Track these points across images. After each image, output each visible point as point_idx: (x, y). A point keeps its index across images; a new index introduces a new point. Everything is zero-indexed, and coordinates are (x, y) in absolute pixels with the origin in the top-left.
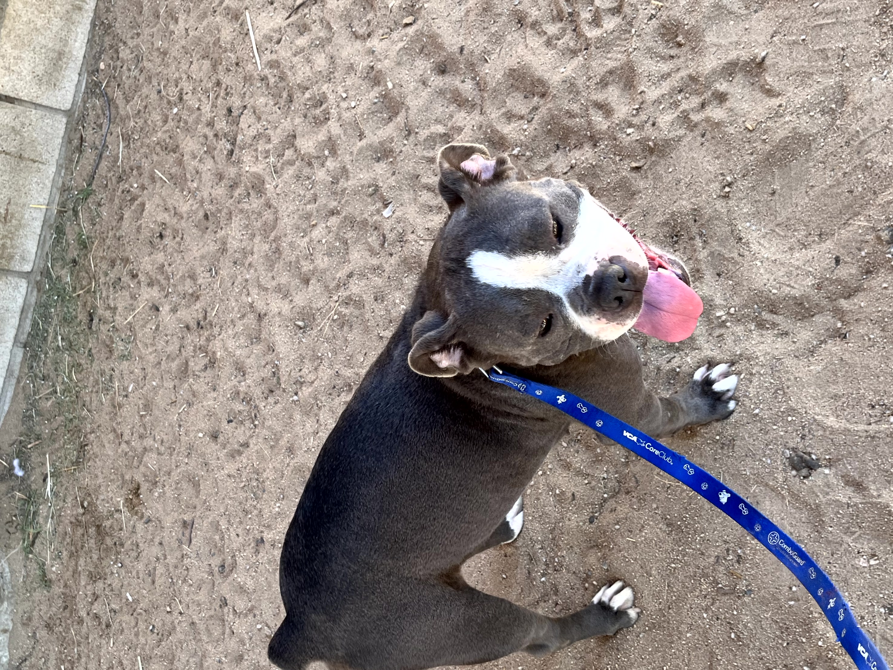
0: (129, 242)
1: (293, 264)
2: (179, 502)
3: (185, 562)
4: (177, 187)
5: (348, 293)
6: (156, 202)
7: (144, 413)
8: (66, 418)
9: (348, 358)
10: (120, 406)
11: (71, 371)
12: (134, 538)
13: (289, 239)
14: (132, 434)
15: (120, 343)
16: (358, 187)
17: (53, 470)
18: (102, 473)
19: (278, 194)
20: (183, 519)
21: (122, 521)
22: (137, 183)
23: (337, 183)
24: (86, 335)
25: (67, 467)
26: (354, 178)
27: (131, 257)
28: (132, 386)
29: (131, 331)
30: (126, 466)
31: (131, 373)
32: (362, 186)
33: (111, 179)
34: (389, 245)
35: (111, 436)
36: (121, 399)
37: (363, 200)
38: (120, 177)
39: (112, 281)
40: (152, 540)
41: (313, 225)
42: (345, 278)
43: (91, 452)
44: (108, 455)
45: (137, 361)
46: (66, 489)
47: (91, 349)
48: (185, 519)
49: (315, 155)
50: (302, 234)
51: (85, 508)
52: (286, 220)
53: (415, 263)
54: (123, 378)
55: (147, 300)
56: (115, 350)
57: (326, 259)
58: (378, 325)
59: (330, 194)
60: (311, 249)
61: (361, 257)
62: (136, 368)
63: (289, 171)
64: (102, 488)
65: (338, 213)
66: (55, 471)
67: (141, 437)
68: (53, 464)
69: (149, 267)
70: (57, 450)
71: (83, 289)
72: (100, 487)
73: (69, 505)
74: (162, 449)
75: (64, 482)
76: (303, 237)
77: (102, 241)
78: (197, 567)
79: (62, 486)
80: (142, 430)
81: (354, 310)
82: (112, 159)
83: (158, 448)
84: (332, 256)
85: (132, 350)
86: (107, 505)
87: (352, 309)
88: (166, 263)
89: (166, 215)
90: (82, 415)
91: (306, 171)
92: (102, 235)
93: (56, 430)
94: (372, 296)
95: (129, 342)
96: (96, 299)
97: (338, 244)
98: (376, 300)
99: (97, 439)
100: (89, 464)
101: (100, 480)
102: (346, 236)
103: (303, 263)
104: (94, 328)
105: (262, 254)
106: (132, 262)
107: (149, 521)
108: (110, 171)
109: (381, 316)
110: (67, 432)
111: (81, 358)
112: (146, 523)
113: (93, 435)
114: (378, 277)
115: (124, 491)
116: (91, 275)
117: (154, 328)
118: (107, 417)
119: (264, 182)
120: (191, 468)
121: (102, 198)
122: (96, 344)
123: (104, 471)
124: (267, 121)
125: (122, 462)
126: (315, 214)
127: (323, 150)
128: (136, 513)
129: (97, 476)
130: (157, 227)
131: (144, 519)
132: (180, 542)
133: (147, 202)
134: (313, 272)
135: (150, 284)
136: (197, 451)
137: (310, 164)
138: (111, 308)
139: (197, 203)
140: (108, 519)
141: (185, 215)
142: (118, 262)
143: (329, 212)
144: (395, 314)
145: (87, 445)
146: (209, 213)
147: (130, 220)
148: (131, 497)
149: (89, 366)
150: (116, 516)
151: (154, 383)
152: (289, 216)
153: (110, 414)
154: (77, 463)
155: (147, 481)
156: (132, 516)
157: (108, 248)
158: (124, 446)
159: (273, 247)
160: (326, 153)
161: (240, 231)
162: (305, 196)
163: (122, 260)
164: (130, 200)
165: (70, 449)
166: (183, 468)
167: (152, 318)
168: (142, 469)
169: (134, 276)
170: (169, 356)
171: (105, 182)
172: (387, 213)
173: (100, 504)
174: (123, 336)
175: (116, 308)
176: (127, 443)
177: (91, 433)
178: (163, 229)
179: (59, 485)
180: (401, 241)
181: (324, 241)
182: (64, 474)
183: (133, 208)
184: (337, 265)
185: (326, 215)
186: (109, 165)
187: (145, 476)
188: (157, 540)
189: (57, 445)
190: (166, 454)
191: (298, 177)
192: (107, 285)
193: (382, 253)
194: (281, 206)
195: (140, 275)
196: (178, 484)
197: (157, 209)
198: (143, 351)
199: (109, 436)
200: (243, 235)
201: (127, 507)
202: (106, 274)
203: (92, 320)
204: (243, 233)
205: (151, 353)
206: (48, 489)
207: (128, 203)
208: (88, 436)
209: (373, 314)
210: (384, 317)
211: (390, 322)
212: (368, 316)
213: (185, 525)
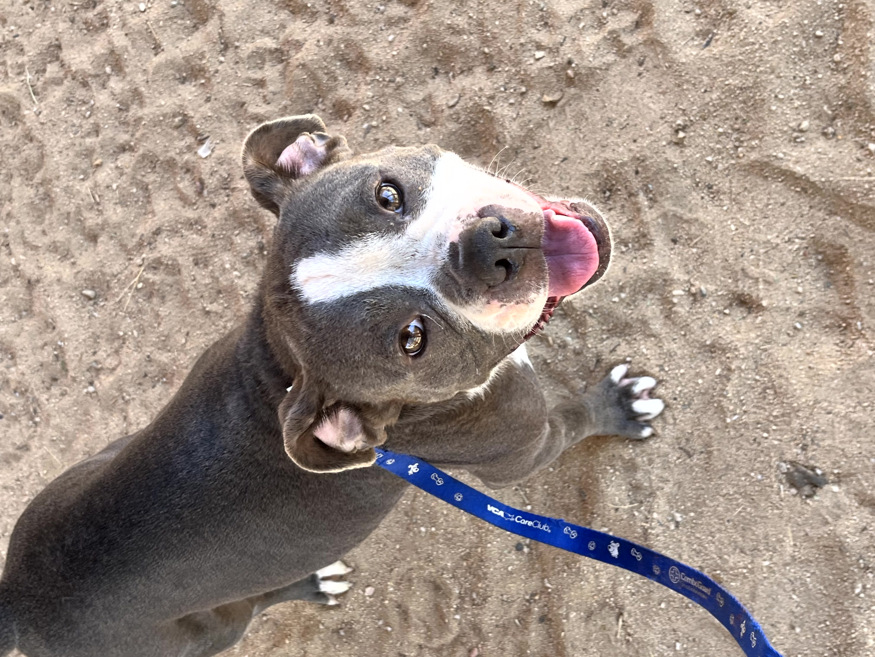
1: (72, 215)
5: (155, 255)
9: (163, 338)
13: (64, 182)
16: (158, 116)
19: (42, 124)
23: (127, 110)
26: (151, 104)
32: (164, 116)
34: (209, 193)
37: (167, 133)
41: (98, 166)
42: (150, 235)
49: (92, 72)
50: (82, 177)
52: (57, 158)
53: (249, 217)
57: (119, 209)
58: (202, 297)
59: (117, 124)
60: (97, 197)
61: (171, 208)
63: (56, 93)
65: (132, 149)
76: (83, 180)
81: (167, 277)
84: (127, 206)
87: (163, 275)
91: (81, 93)
94: (191, 259)
97: (134, 190)
98: (196, 264)
102: (145, 180)
103: (86, 214)
105: (25, 201)
109: (206, 285)
114: (197, 234)
119: (19, 106)
124: (16, 24)
126: (99, 150)
127: (103, 66)
134: (103, 227)
137: (85, 84)
143: (117, 147)
144: (225, 283)
152: (61, 152)
159: (40, 192)
160: (108, 69)
162: (81, 126)
172: (203, 151)
180: (226, 189)
181: (114, 186)
184: (135, 217)
185: (114, 152)
191: (69, 101)
193: (200, 204)
194: (49, 140)
209: (194, 283)
210: (210, 286)
211: (219, 292)
212: (188, 284)
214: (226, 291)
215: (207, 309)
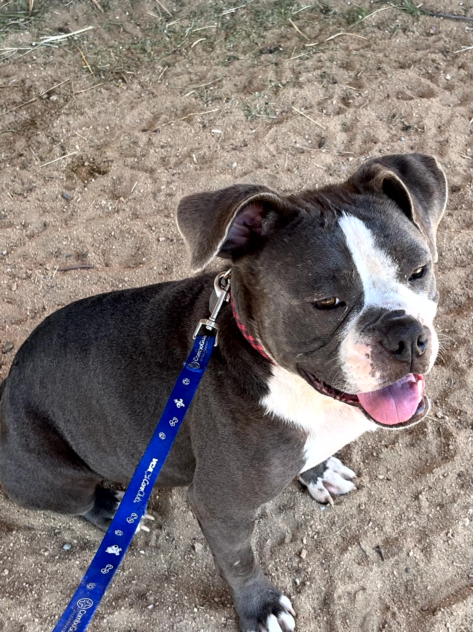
0: (382, 84)
1: (455, 336)
2: (106, 240)
3: (36, 272)
4: (469, 136)
5: (453, 430)
6: (443, 112)
7: (195, 159)
8: (144, 43)
9: (375, 454)
10: (189, 121)
11: (200, 36)
12: (38, 182)
14: (162, 147)
15: (262, 102)
17: (76, 38)
18: (99, 112)
20: (88, 252)
21: (53, 159)
22: (452, 77)
24: (251, 48)
25: (86, 58)
27: (367, 92)
28: (219, 131)
29: (282, 113)
30: (121, 147)
31: (234, 126)
33: (440, 39)
35: (148, 115)
36: (199, 120)
38: (447, 52)
39: (328, 72)
40: (45, 211)
43: (118, 90)
44: (123, 118)
45: (250, 132)
46: (60, 63)
47: (238, 59)
48: (89, 255)
51: (48, 98)
54: (224, 116)
55: (327, 128)
56: (252, 97)
58: (430, 488)
62: (243, 133)
64: (82, 118)
66: (75, 41)
67: (164, 161)
68: (83, 36)
69: (365, 121)
70: (101, 38)
71: (300, 29)
72: (82, 114)
73: (43, 73)
74: (161, 197)
75: (67, 58)
77: (366, 43)
78: (36, 291)
79: (62, 56)
80: (173, 160)
81: (434, 445)
82: (463, 36)
83: (160, 190)
85: (260, 119)
86: (64, 130)
87: (436, 441)
88: (380, 144)
89: (434, 130)
90: (156, 66)
92: (371, 42)
93: (124, 30)
94: (462, 469)
95: (268, 114)
96: (298, 52)
98: (459, 475)
99: (136, 95)
100: (103, 90)
101: (90, 113)
103: (462, 350)
104: (263, 58)
105: (446, 284)
106: (360, 94)
107: (67, 200)
108: (447, 35)
109: (443, 490)
110: (127, 47)
111: (221, 47)
112: (62, 196)
113: (139, 87)
115: (90, 152)
116: (321, 38)
117: (298, 145)
118: (168, 104)
120: (155, 248)
121: (413, 32)
122: (245, 65)
123: (103, 115)
125: (124, 140)
128: (69, 177)
129: (93, 106)
130: (415, 120)
131: (67, 192)
133: (438, 99)
134: (456, 369)
135: (346, 128)
136: (178, 251)
138: (297, 78)
139: (465, 171)
140: (48, 137)
141: (446, 159)
142: (352, 74)
144: (453, 511)
145: (124, 81)
146: (462, 192)
147: (407, 79)
148: (86, 164)
149: (216, 61)
150: (57, 149)
151: (235, 165)
153: (173, 106)
154: (98, 72)
155: (114, 183)
156: (63, 172)
157: (362, 56)
158: (144, 138)
161: (460, 244)
163: (356, 78)
164: (428, 73)
165: (110, 57)
166: (151, 236)
167: (308, 140)
168: (127, 173)
169: (345, 100)
170: (276, 178)
171: (432, 32)
173: (61, 121)
174: (271, 104)
175: (300, 86)
176: (150, 143)
177: (140, 83)
178: (417, 130)
179: (62, 52)
182: (77, 56)
183: (423, 80)
186: (454, 32)
187: (119, 179)
188: (48, 219)
189: (106, 36)
190: (157, 204)
192: (320, 64)
195: (352, 110)
196: (129, 233)
197: (436, 116)
198: (266, 139)
199: (148, 113)
200: (457, 249)
201: (72, 162)
202: (331, 60)
203: (271, 52)
204: (460, 249)
205: (268, 150)
206: (52, 38)
207: (424, 71)
208: (136, 81)
209: (441, 477)
210: (444, 495)
211: (442, 506)
212: (438, 472)
213: (81, 256)
214: (446, 514)
215: (420, 496)
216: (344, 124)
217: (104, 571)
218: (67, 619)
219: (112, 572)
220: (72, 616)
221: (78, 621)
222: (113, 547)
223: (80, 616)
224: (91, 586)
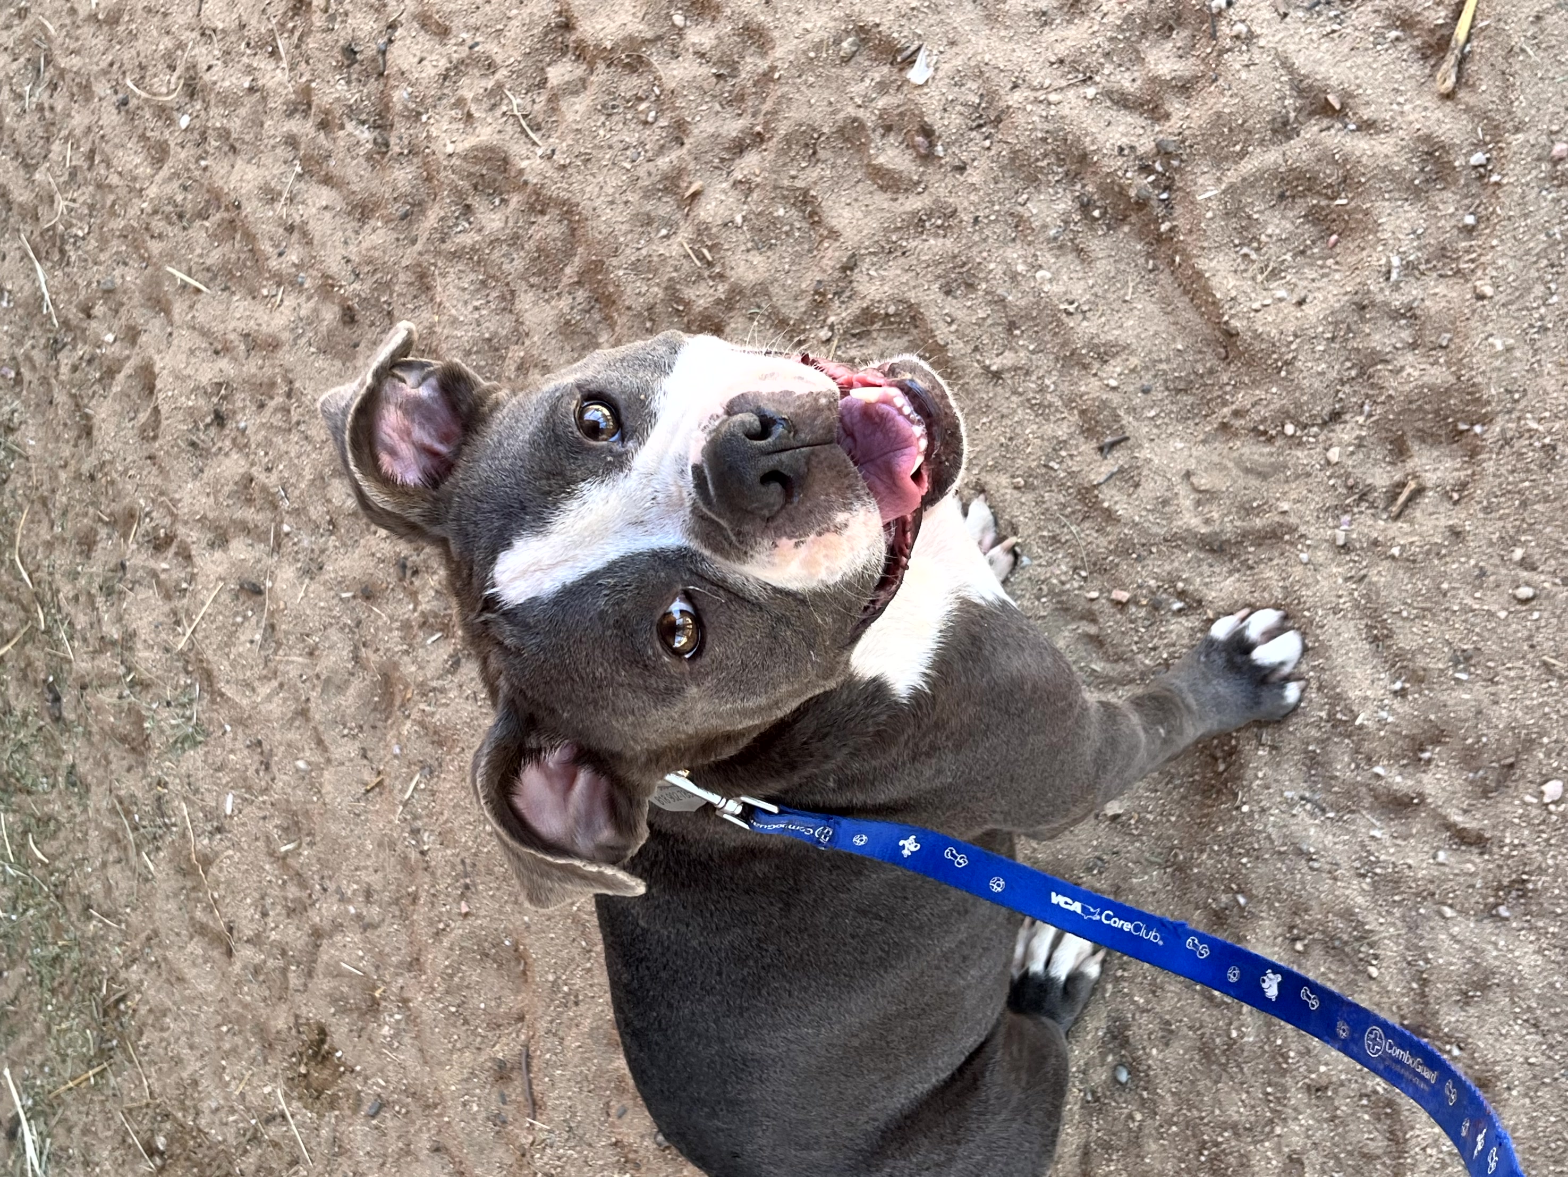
0: (126, 471)
1: (659, 308)
2: (466, 1022)
3: (539, 1163)
4: (233, 293)
5: (855, 307)
6: (186, 346)
7: (290, 847)
8: (40, 961)
10: (207, 861)
11: (24, 845)
12: (345, 1168)
13: (630, 256)
14: (265, 914)
15: (165, 713)
16: (805, 52)
17: (30, 1102)
18: (191, 1047)
19: (564, 167)
20: (494, 1060)
21: (293, 1139)
22: (110, 329)
23: (734, 72)
24: (49, 741)
25: (73, 1079)
26: (785, 37)
27: (142, 502)
28: (230, 798)
29: (188, 673)
30: (265, 1000)
31: (219, 769)
32: (818, 47)
33: (28, 358)
34: (946, 146)
35: (196, 947)
36: (206, 842)
37: (828, 78)
38: (56, 341)
39: (98, 581)
40: (407, 1151)
41: (695, 195)
42: (837, 274)
43: (143, 1010)
44: (202, 996)
45: (230, 735)
46: (86, 1132)
47: (73, 766)
48: (500, 1056)
49: (649, 35)
50: (664, 232)
51: (161, 1154)
52: (607, 214)
53: (1045, 155)
54: (196, 791)
55: (220, 578)
56: (154, 736)
57: (756, 258)
58: (976, 349)
59: (717, 107)
60: (705, 251)
61: (867, 213)
62: (232, 751)
63: (577, 107)
64: (204, 1083)
65: (760, 139)
66: (35, 1103)
67: (295, 910)
68: (25, 1088)
69: (204, 504)
70: (29, 1050)
71: (8, 641)
72: (195, 1083)
73: (107, 1166)
74: (375, 911)
75: (74, 1118)
76: (667, 237)
77: (38, 507)
78: (580, 1162)
79: (69, 1130)
80: (293, 891)
81: (887, 344)
82: (20, 311)
83: (359, 917)
84: (771, 247)
85: (203, 717)
86: (231, 1119)
87: (880, 340)
88: (255, 471)
89: (224, 363)
90: (90, 934)
91: (630, 84)
92: (34, 495)
93: (12, 1003)
94: (935, 287)
95: (191, 701)
96: (57, 644)
97: (781, 212)
98: (948, 293)
99: (153, 973)
100: (144, 1041)
101: (193, 1066)
102: (799, 184)
103: (689, 293)
104: (69, 715)
105: (551, 328)
106: (148, 514)
107: (381, 1106)
108: (20, 343)
109: (980, 323)
110: (47, 995)
111: (48, 802)
112: (373, 1117)
113: (135, 967)
114: (936, 235)
115: (277, 1063)
116: (26, 598)
117: (258, 637)
118: (172, 906)
119: (505, 161)
120: (485, 922)
121: (13, 412)
122: (85, 751)
123: (197, 1040)
124: (467, 28)
125: (251, 993)
126: (691, 166)
127: (669, 17)
128: (333, 1104)
129: (178, 1061)
130: (202, 402)
131: (365, 1109)
132: (499, 1121)
133: (156, 357)
134: (729, 303)
135: (220, 540)
136: (490, 872)
137: (636, 64)
138: (114, 643)
139: (309, 298)
140: (246, 1151)
141: (286, 336)
142: (103, 532)
143: (728, 149)
144: (1022, 303)
145: (123, 999)
146: (354, 303)
147: (115, 419)
148: (303, 1070)
149: (77, 810)
150: (273, 1132)
151: (301, 764)
152: (612, 203)
153: (176, 895)
154: (104, 1053)
155: (344, 1011)
156: (321, 1116)
157: (65, 513)
158: (246, 953)
159: (579, 300)
160: (678, 19)
161: (466, 303)
162: (642, 144)
163: (112, 524)
164: (100, 380)
165: (70, 1029)
166: (458, 929)
167: (245, 618)
168: (323, 984)
169: (159, 544)
170: (328, 681)
171: (12, 374)
172: (917, 74)
173: (211, 1125)
174: (169, 694)
175: (130, 637)
176: (256, 941)
177: (127, 966)
178: (224, 398)
179: (60, 1131)
180: (980, 126)
181: (739, 219)
182: (69, 1098)
183: (116, 389)
184: (793, 263)
185: (722, 160)
186: (13, 329)
187: (334, 1001)
188: (423, 1143)
189: (24, 1040)
190: (389, 919)
191: (607, 110)
192: (82, 599)
193: (933, 175)
194: (583, 191)
195: (181, 530)
196: (451, 976)
197: (193, 360)
198: (245, 702)
199: (190, 948)
200: (476, 308)
201: (300, 1098)
202: (74, 576)
203: (57, 699)
204: (477, 303)
205: (269, 698)
206: (31, 1153)
207: (96, 387)
208: (123, 974)
209: (954, 327)
210: (989, 321)
211: (1011, 326)
212: (943, 333)
213: (502, 1073)
214: (1028, 317)
215: (994, 368)
216: (212, 545)
217: (1314, 1004)
218: (1400, 1077)
219: (1315, 988)
220: (1397, 1068)
221: (1405, 1056)
222: (1264, 985)
223: (1397, 1052)
224: (1343, 1031)
